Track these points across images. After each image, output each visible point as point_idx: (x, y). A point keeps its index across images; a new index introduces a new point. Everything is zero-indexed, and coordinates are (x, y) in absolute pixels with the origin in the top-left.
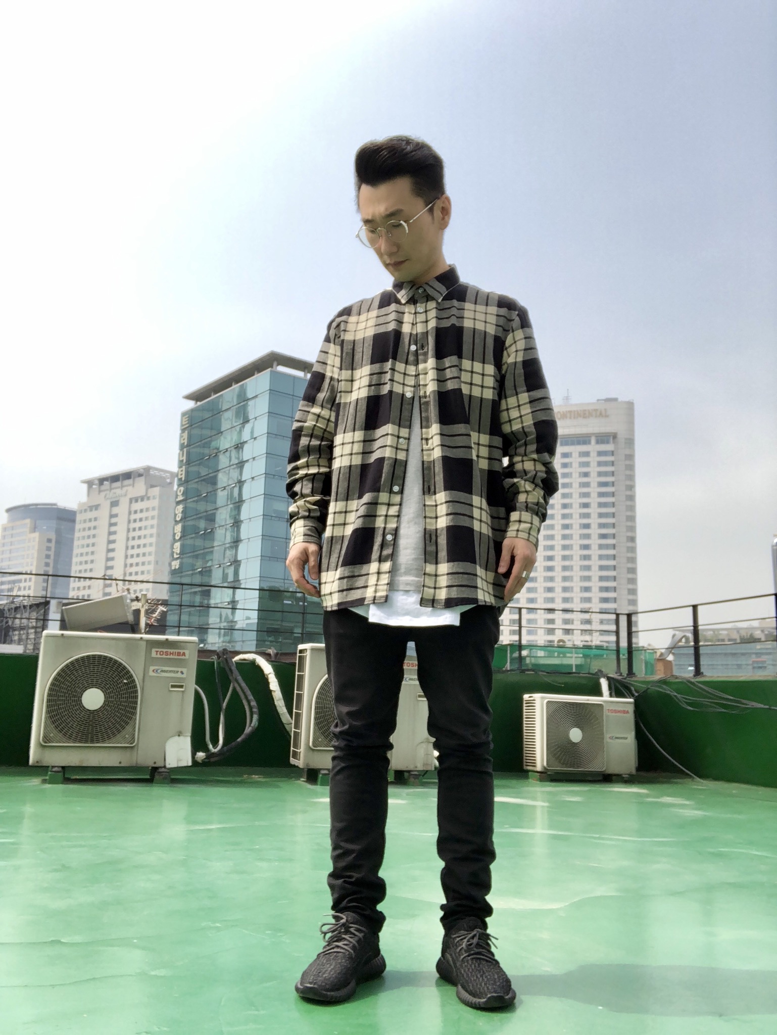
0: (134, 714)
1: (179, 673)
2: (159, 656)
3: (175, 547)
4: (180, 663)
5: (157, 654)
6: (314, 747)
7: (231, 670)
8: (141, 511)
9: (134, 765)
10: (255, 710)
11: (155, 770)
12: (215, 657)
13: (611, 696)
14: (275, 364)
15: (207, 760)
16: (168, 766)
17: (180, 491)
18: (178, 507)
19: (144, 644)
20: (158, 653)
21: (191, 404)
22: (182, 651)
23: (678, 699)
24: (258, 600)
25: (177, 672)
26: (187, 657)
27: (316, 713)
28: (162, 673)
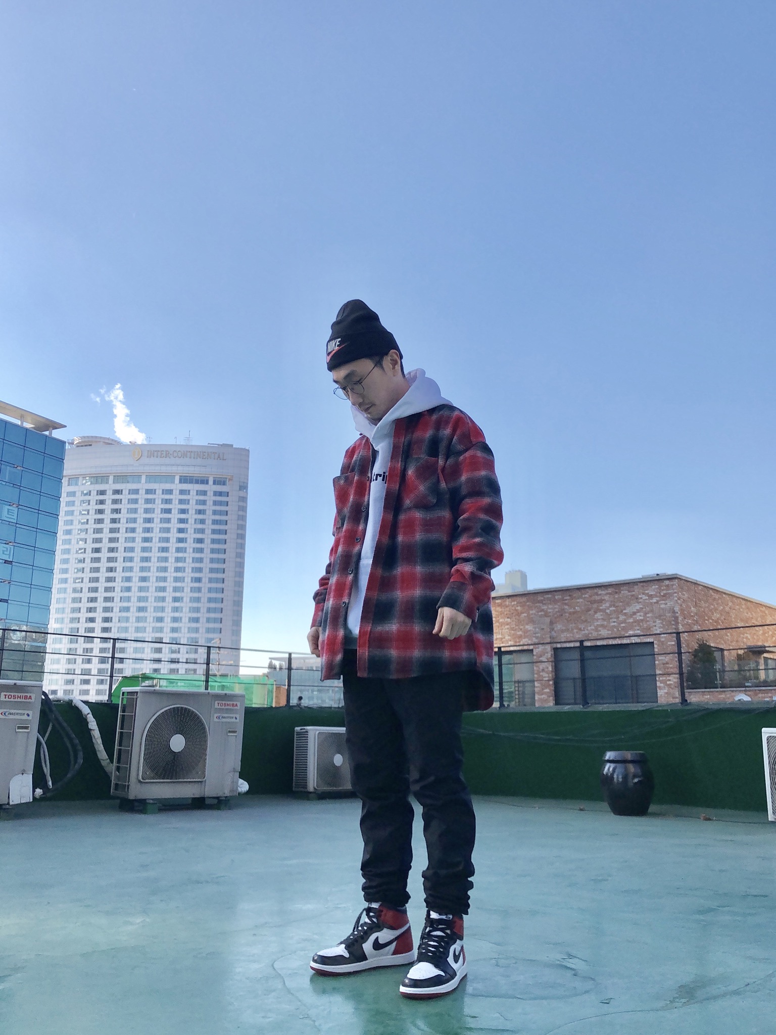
1: (25, 715)
2: (7, 699)
4: (25, 705)
5: (5, 698)
6: (143, 780)
7: (51, 710)
15: (43, 796)
16: (11, 803)
20: (7, 696)
22: (28, 695)
26: (33, 700)
27: (145, 750)
28: (9, 716)
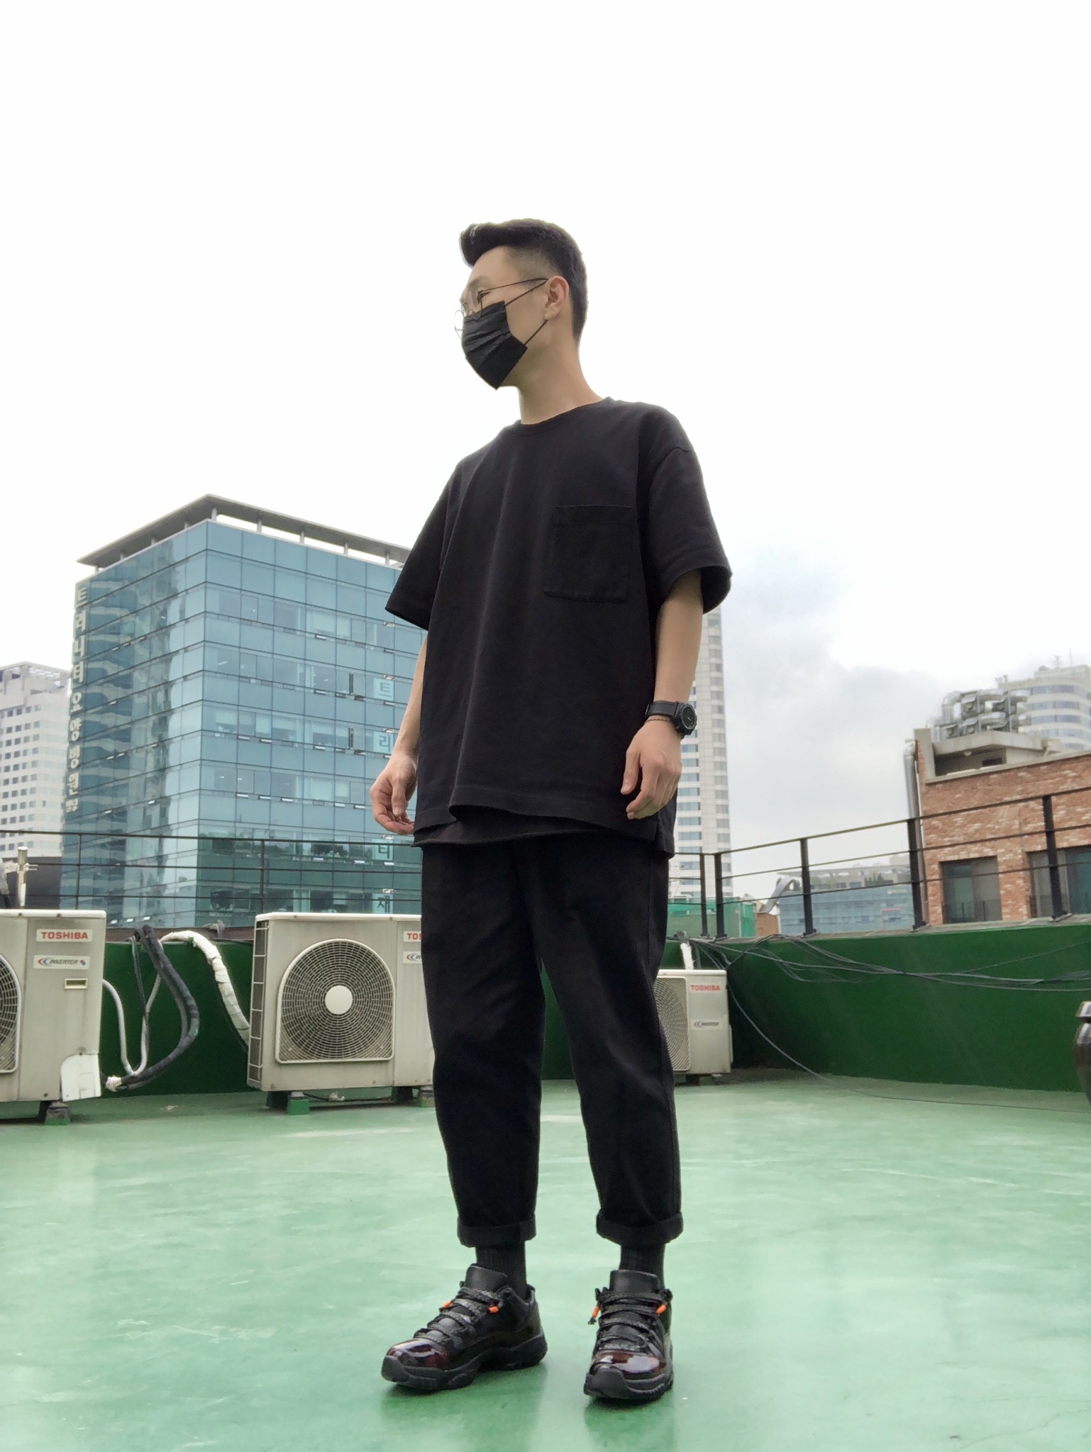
0: (13, 1025)
1: (79, 963)
2: (47, 939)
3: (70, 780)
4: (80, 948)
5: (44, 937)
6: (282, 1060)
7: (157, 956)
8: (18, 728)
9: (15, 1099)
10: (196, 1012)
11: (46, 1105)
12: (133, 938)
13: (696, 966)
14: (214, 512)
15: (123, 1088)
16: (65, 1099)
17: (77, 697)
18: (74, 721)
19: (24, 922)
20: (46, 935)
21: (91, 571)
22: (82, 932)
23: (784, 967)
24: (196, 852)
25: (76, 961)
26: (90, 939)
27: (283, 1013)
28: (53, 965)
